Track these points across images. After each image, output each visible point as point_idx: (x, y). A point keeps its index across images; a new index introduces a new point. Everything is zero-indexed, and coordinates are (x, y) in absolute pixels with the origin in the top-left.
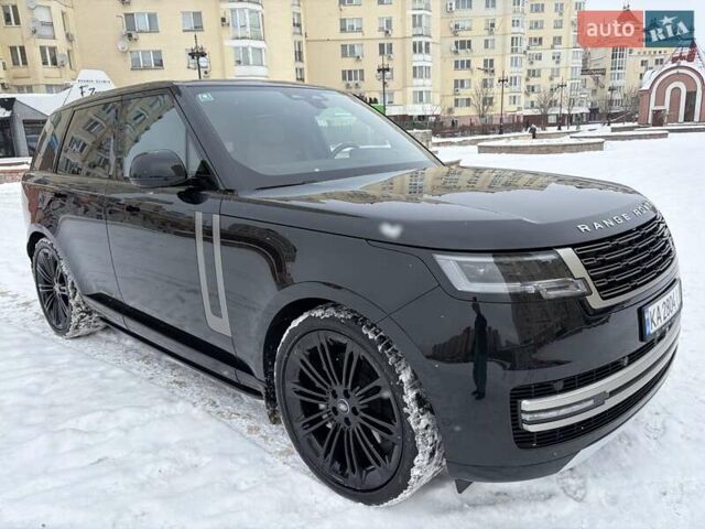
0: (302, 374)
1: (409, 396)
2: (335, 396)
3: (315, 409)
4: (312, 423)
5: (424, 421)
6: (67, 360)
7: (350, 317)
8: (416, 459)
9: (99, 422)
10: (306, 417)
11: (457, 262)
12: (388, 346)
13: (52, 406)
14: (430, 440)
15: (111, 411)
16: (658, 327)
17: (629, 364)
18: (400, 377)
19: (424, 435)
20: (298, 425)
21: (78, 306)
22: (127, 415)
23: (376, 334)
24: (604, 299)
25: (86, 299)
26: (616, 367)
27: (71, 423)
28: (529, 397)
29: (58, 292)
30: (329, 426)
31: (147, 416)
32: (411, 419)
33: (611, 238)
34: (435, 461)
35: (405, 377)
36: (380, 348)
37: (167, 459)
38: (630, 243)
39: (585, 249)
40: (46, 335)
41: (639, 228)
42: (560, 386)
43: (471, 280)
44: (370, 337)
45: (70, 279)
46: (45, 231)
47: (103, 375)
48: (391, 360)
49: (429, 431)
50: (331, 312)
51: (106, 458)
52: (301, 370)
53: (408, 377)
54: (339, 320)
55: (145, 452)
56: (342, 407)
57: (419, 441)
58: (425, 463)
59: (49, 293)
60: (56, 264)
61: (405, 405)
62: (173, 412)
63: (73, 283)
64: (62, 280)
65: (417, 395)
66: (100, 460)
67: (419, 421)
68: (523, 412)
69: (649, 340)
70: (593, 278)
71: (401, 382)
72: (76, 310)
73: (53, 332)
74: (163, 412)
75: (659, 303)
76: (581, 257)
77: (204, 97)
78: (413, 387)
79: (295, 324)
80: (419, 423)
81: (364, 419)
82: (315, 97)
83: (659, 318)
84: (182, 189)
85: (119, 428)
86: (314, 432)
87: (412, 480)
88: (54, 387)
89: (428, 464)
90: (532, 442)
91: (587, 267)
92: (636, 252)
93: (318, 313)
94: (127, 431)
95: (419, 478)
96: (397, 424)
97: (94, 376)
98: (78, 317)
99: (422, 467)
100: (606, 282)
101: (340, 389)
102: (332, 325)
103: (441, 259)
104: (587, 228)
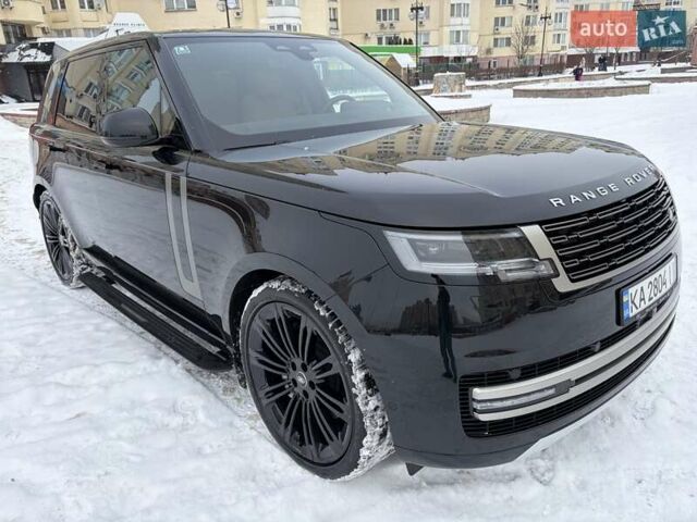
0: (264, 344)
1: (358, 376)
2: (294, 368)
3: (278, 379)
4: (275, 392)
5: (373, 402)
6: (67, 311)
7: (303, 291)
8: (365, 440)
9: (84, 377)
10: (270, 385)
11: (409, 240)
12: (339, 323)
13: (44, 357)
14: (380, 422)
15: (96, 366)
16: (640, 310)
17: (601, 350)
18: (349, 357)
19: (373, 417)
20: (261, 394)
21: (79, 258)
22: (111, 370)
23: (328, 310)
24: (573, 281)
25: (84, 252)
26: (586, 353)
27: (58, 377)
28: (481, 385)
29: (62, 243)
30: (291, 395)
31: (129, 372)
32: (359, 400)
33: (591, 213)
34: (387, 441)
35: (354, 357)
36: (330, 325)
37: (139, 418)
38: (616, 217)
39: (555, 227)
40: (53, 284)
41: (629, 200)
42: (517, 374)
43: (422, 259)
44: (322, 314)
45: (70, 233)
46: (45, 184)
47: (97, 328)
48: (341, 338)
49: (379, 412)
50: (287, 283)
51: (84, 414)
52: (263, 342)
53: (358, 356)
54: (292, 293)
55: (120, 409)
56: (300, 380)
57: (367, 423)
58: (374, 444)
59: (55, 244)
60: (57, 216)
61: (354, 385)
62: (155, 369)
63: (72, 237)
64: (63, 234)
65: (366, 376)
66: (78, 416)
67: (367, 403)
68: (474, 400)
69: (626, 324)
70: (562, 259)
71: (350, 362)
72: (76, 262)
73: (60, 282)
74: (145, 369)
75: (644, 283)
76: (548, 235)
77: (181, 50)
78: (363, 367)
79: (255, 293)
80: (367, 404)
81: (319, 393)
82: (302, 48)
83: (642, 299)
84: (156, 148)
85: (99, 385)
86: (277, 401)
87: (362, 460)
88: (50, 338)
89: (380, 444)
90: (485, 430)
91: (555, 247)
92: (621, 227)
93: (275, 284)
94: (106, 388)
95: (369, 458)
96: (348, 404)
97: (90, 328)
98: (80, 269)
99: (372, 447)
100: (578, 262)
101: (298, 362)
102: (287, 297)
103: (391, 235)
104: (561, 202)
